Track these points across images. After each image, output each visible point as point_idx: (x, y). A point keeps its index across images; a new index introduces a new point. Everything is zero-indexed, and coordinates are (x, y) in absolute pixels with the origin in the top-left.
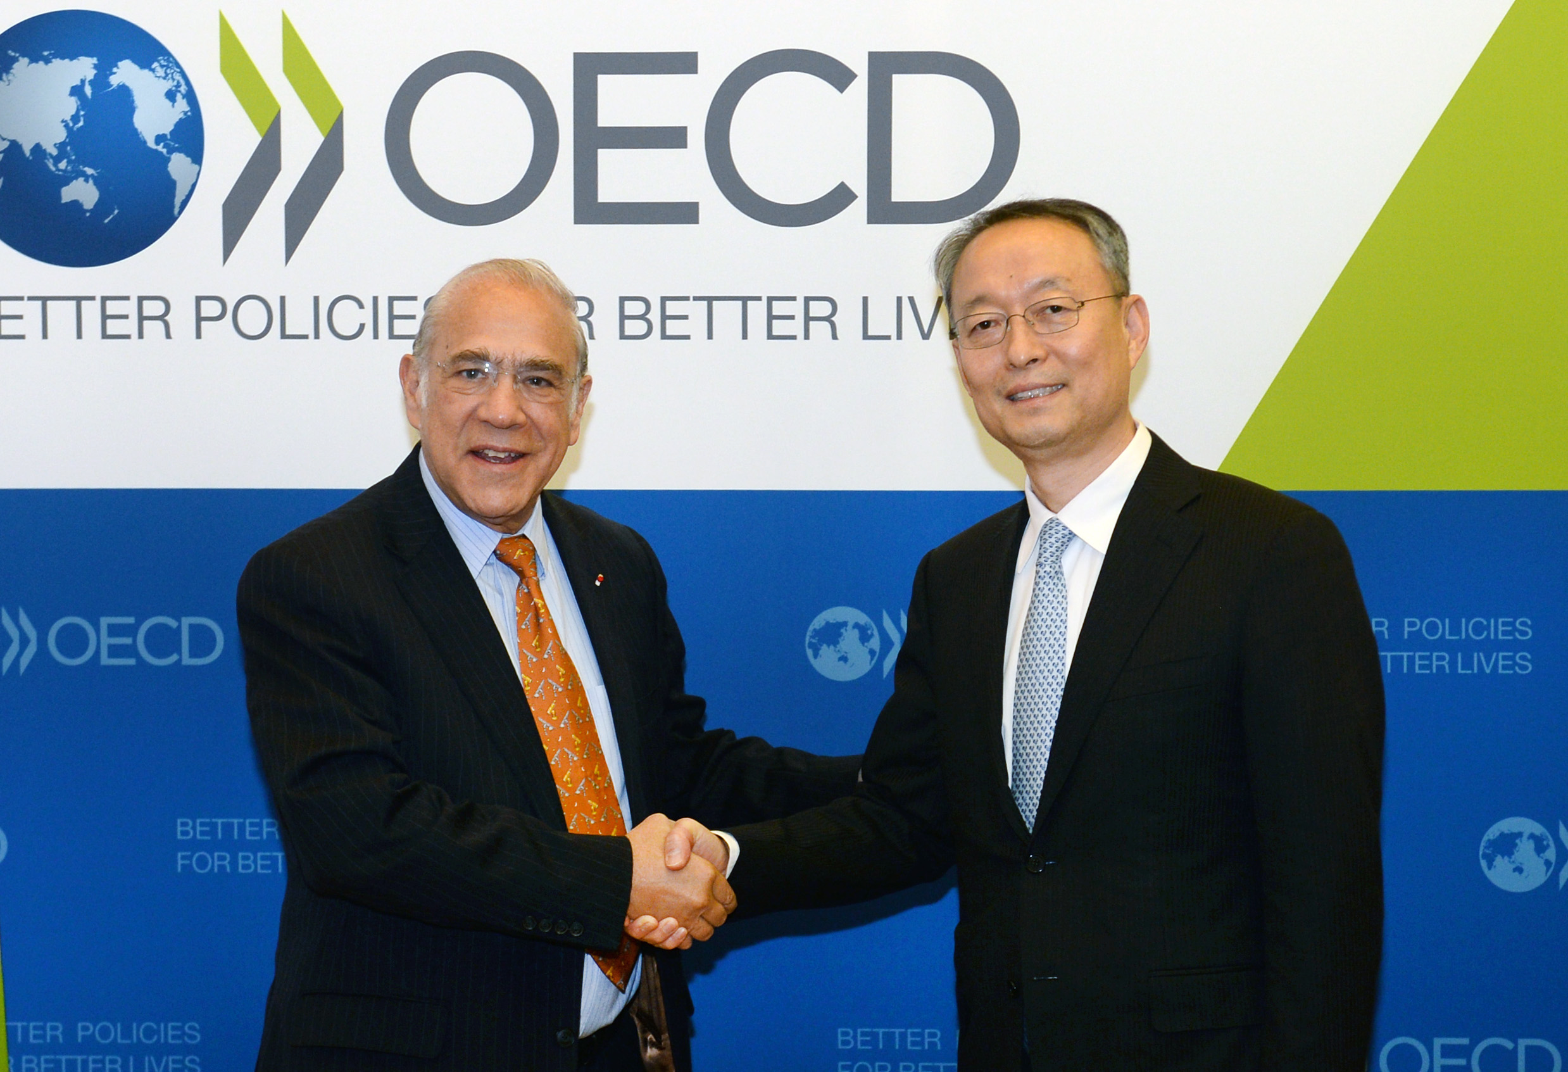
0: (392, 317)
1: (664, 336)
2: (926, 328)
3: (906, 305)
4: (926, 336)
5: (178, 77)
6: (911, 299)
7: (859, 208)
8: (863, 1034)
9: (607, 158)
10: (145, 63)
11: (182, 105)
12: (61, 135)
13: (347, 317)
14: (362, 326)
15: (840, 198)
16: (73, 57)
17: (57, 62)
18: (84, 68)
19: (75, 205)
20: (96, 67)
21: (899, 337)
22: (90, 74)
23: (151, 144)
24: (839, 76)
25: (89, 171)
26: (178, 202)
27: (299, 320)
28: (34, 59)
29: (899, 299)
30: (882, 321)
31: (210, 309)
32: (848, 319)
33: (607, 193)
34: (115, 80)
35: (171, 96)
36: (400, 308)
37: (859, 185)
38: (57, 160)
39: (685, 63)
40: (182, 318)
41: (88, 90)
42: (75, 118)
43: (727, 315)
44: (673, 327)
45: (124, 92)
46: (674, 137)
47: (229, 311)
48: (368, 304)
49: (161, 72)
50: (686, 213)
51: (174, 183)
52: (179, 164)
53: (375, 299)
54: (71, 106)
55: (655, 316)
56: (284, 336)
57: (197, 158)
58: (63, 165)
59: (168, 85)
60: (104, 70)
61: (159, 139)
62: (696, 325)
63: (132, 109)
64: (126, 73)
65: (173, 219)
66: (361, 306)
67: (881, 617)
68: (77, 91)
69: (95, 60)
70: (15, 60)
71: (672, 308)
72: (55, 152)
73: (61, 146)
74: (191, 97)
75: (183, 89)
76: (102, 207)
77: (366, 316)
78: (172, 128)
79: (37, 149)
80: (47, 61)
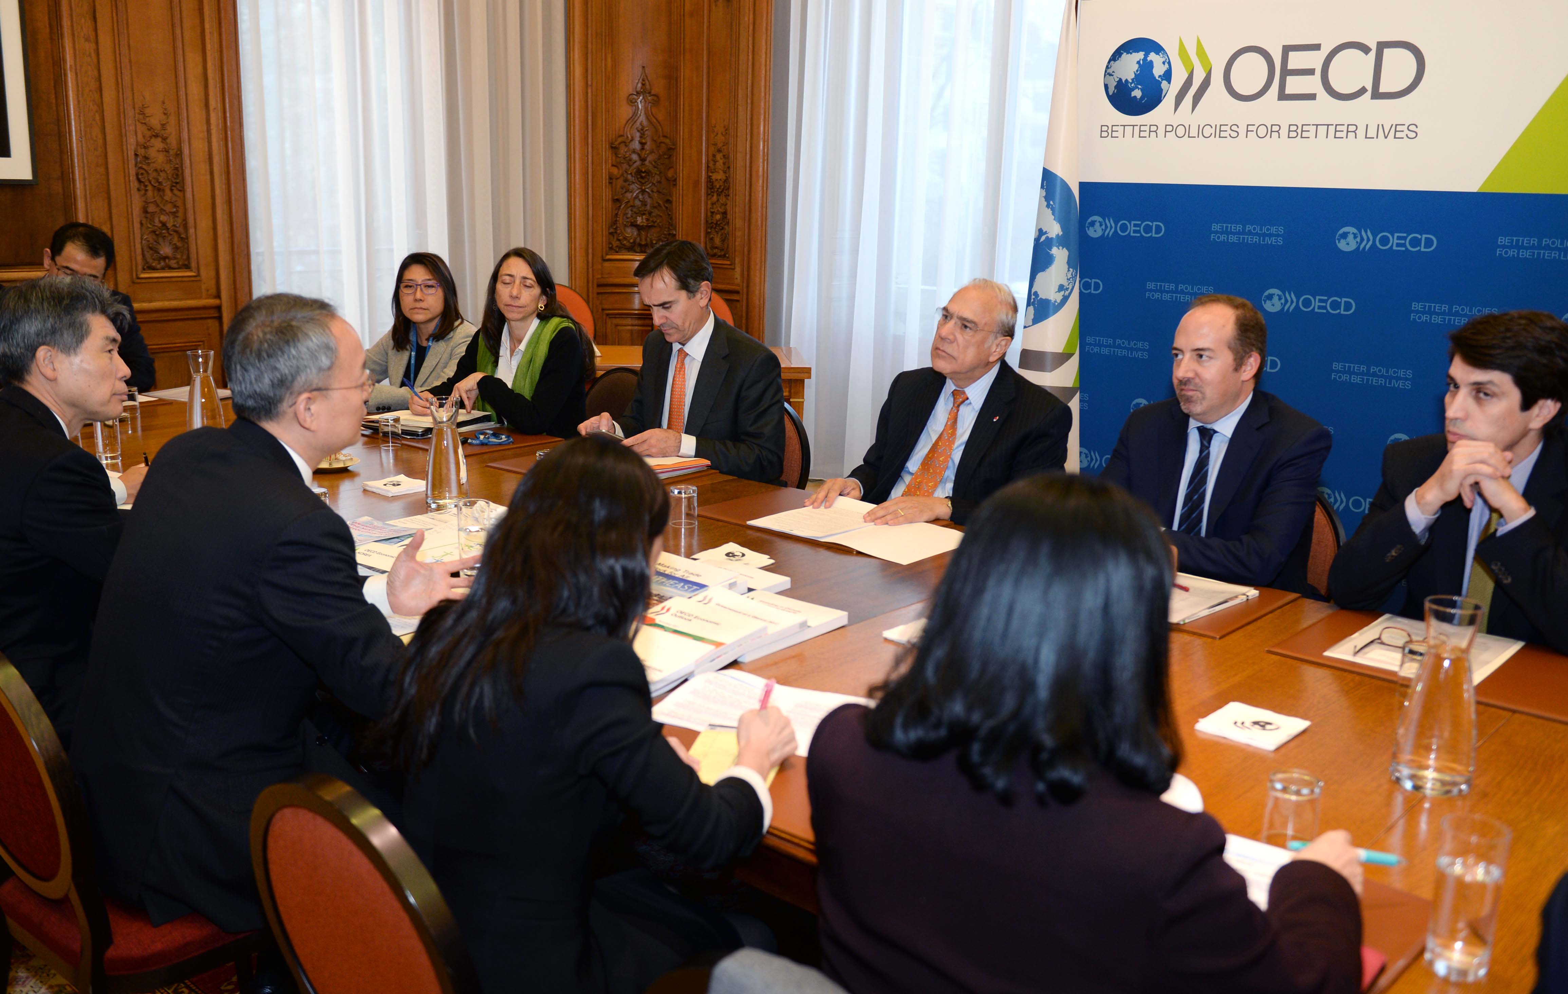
0: (1220, 131)
1: (1302, 137)
2: (1386, 135)
3: (1380, 127)
4: (1386, 138)
5: (1166, 57)
6: (1382, 125)
7: (1368, 94)
8: (1341, 365)
9: (1289, 79)
10: (1157, 53)
11: (1167, 65)
12: (1133, 76)
13: (1208, 131)
14: (1211, 134)
15: (1363, 91)
16: (1138, 52)
17: (1134, 54)
18: (1140, 55)
19: (1135, 97)
20: (1144, 55)
21: (1377, 138)
22: (1142, 57)
23: (1157, 78)
24: (1365, 49)
25: (1140, 87)
26: (1163, 96)
27: (1194, 132)
28: (1128, 53)
29: (1378, 125)
30: (1372, 132)
31: (1169, 128)
32: (1361, 132)
33: (1288, 91)
34: (1149, 59)
35: (1164, 63)
36: (1223, 128)
37: (1369, 87)
38: (1131, 83)
39: (1317, 47)
40: (1161, 131)
41: (1141, 62)
42: (1137, 71)
43: (1322, 130)
44: (1305, 134)
45: (1151, 62)
46: (1311, 72)
47: (1174, 129)
48: (1214, 127)
49: (1162, 56)
50: (1312, 97)
51: (1162, 90)
52: (1164, 84)
53: (1216, 125)
54: (1136, 67)
55: (1299, 131)
56: (1189, 137)
57: (1169, 82)
58: (1133, 85)
59: (1164, 59)
60: (1146, 56)
61: (1160, 76)
62: (1312, 134)
63: (1153, 67)
64: (1152, 56)
65: (1161, 101)
66: (1212, 127)
67: (1361, 230)
68: (1138, 62)
69: (1144, 53)
70: (1123, 53)
71: (1305, 128)
72: (1131, 81)
73: (1133, 80)
74: (1169, 63)
75: (1167, 61)
76: (1142, 98)
77: (1213, 131)
78: (1163, 73)
79: (1126, 80)
80: (1131, 53)
